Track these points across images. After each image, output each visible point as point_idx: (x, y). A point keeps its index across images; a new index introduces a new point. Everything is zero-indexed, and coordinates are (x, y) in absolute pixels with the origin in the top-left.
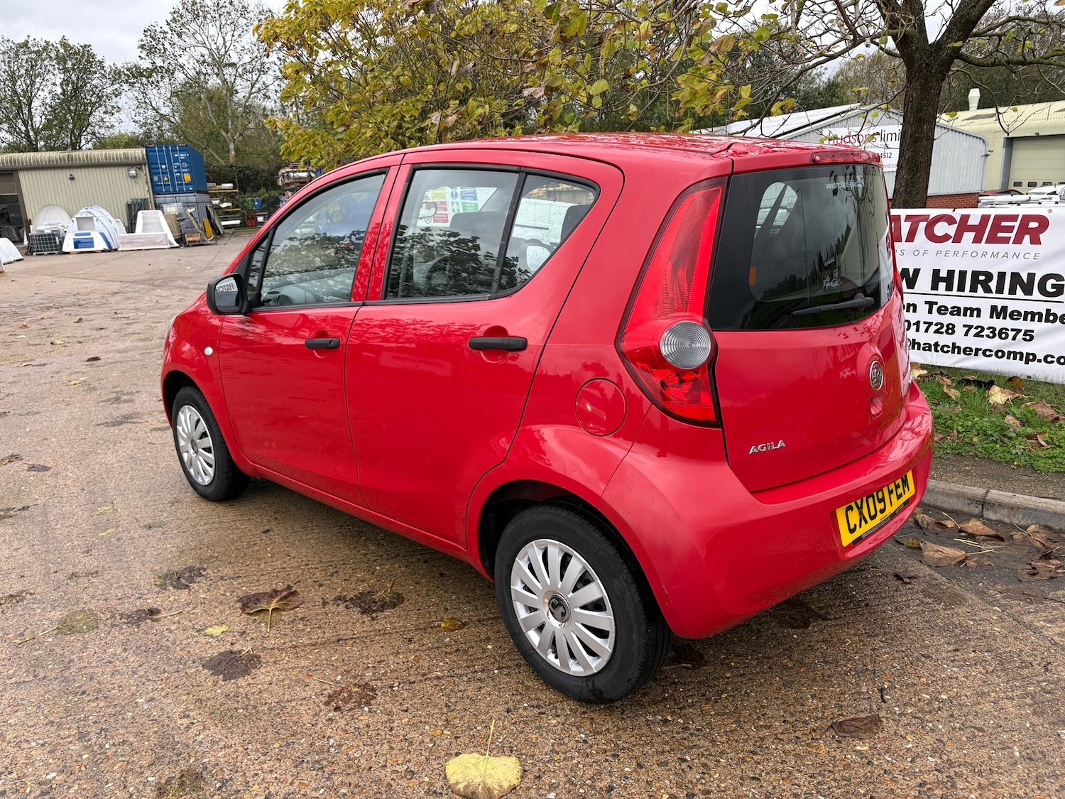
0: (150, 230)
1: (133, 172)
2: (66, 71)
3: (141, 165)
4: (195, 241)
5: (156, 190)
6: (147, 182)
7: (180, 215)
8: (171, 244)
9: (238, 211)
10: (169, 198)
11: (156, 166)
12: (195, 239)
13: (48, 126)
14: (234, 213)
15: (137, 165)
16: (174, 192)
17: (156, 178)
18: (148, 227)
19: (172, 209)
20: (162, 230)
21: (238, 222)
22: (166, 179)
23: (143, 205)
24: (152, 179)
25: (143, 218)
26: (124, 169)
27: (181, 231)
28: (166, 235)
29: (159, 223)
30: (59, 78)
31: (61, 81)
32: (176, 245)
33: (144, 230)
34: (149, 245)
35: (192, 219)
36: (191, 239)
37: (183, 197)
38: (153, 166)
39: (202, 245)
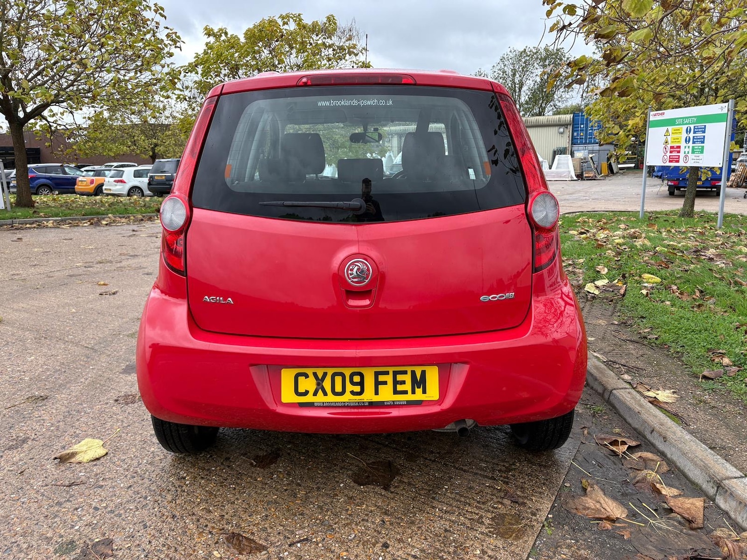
0: (560, 168)
1: (561, 130)
2: (544, 66)
3: (567, 125)
4: (589, 177)
5: (574, 141)
6: (569, 137)
7: (585, 159)
8: (572, 177)
9: (635, 158)
10: (581, 147)
11: (577, 126)
12: (590, 175)
13: (527, 103)
14: (632, 158)
15: (565, 125)
16: (585, 143)
17: (575, 134)
18: (560, 166)
19: (579, 155)
20: (568, 168)
21: (633, 165)
22: (582, 134)
23: (562, 151)
24: (573, 134)
25: (559, 160)
26: (557, 128)
27: (582, 169)
28: (569, 172)
29: (568, 163)
30: (539, 71)
31: (540, 73)
32: (575, 178)
33: (557, 168)
34: (558, 177)
35: (591, 161)
36: (587, 175)
37: (590, 147)
38: (576, 126)
39: (594, 180)
